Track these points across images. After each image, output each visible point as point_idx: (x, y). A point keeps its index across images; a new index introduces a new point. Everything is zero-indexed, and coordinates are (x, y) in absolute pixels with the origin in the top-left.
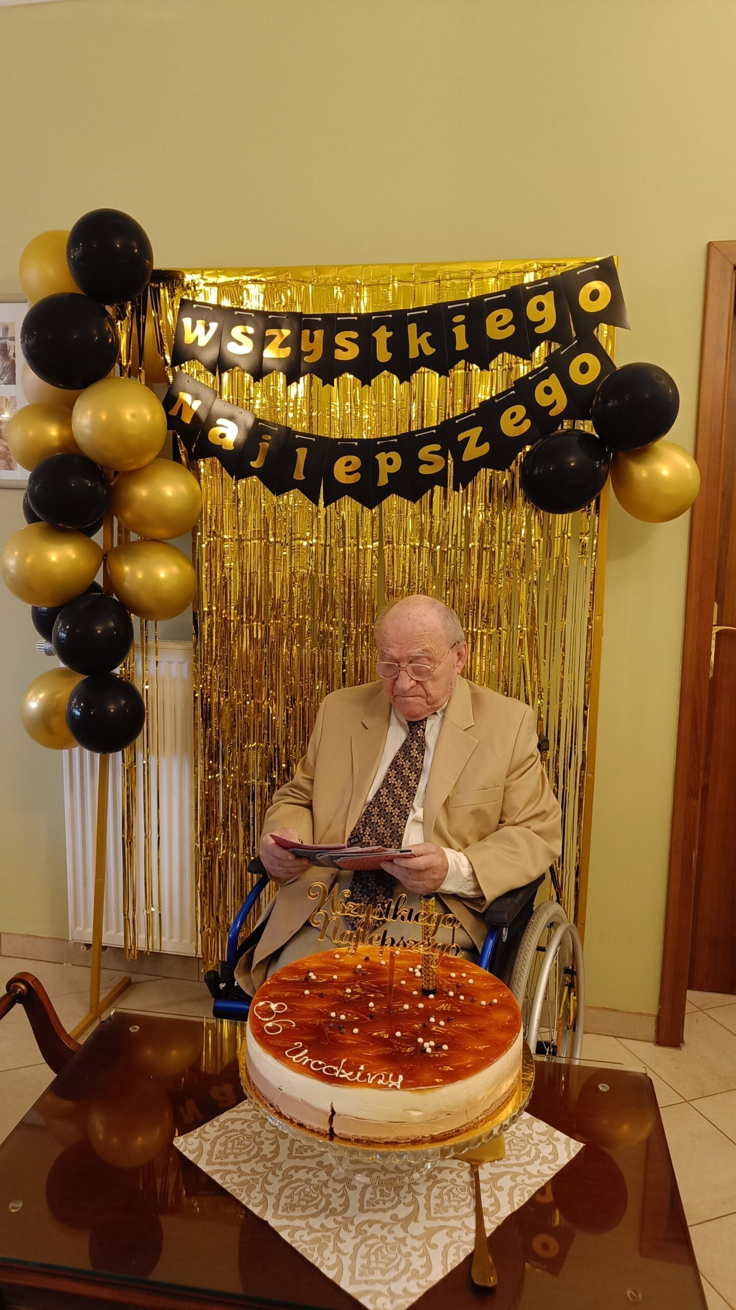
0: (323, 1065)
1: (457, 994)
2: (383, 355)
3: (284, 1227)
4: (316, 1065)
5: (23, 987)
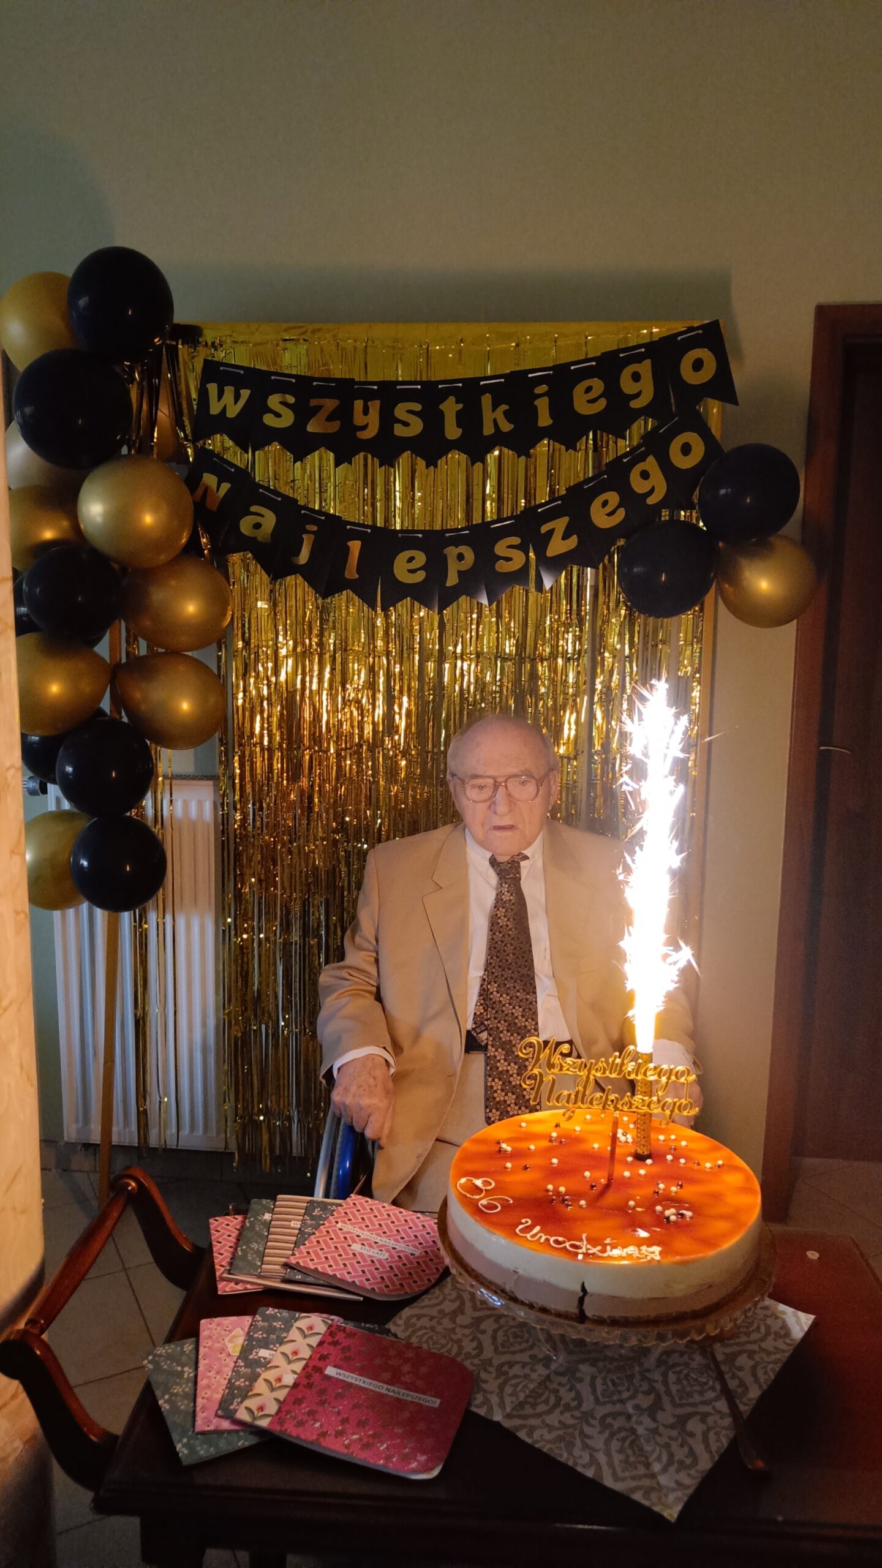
0: (564, 1242)
1: (676, 1158)
2: (452, 431)
3: (522, 1427)
4: (556, 1242)
5: (133, 1184)
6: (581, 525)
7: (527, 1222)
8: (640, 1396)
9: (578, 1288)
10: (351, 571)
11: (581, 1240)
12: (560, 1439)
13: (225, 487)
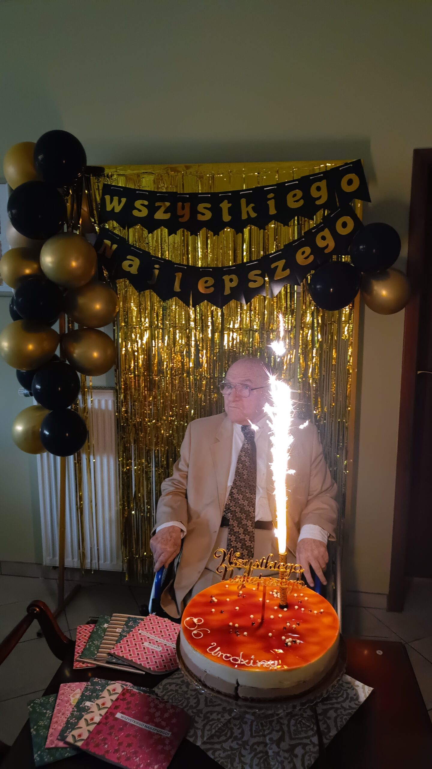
0: (230, 657)
1: (300, 607)
2: (226, 218)
3: (209, 749)
4: (226, 657)
5: (38, 609)
6: (291, 264)
7: (214, 644)
8: (274, 732)
9: (235, 682)
10: (177, 288)
11: (239, 656)
12: (228, 757)
13: (115, 246)
